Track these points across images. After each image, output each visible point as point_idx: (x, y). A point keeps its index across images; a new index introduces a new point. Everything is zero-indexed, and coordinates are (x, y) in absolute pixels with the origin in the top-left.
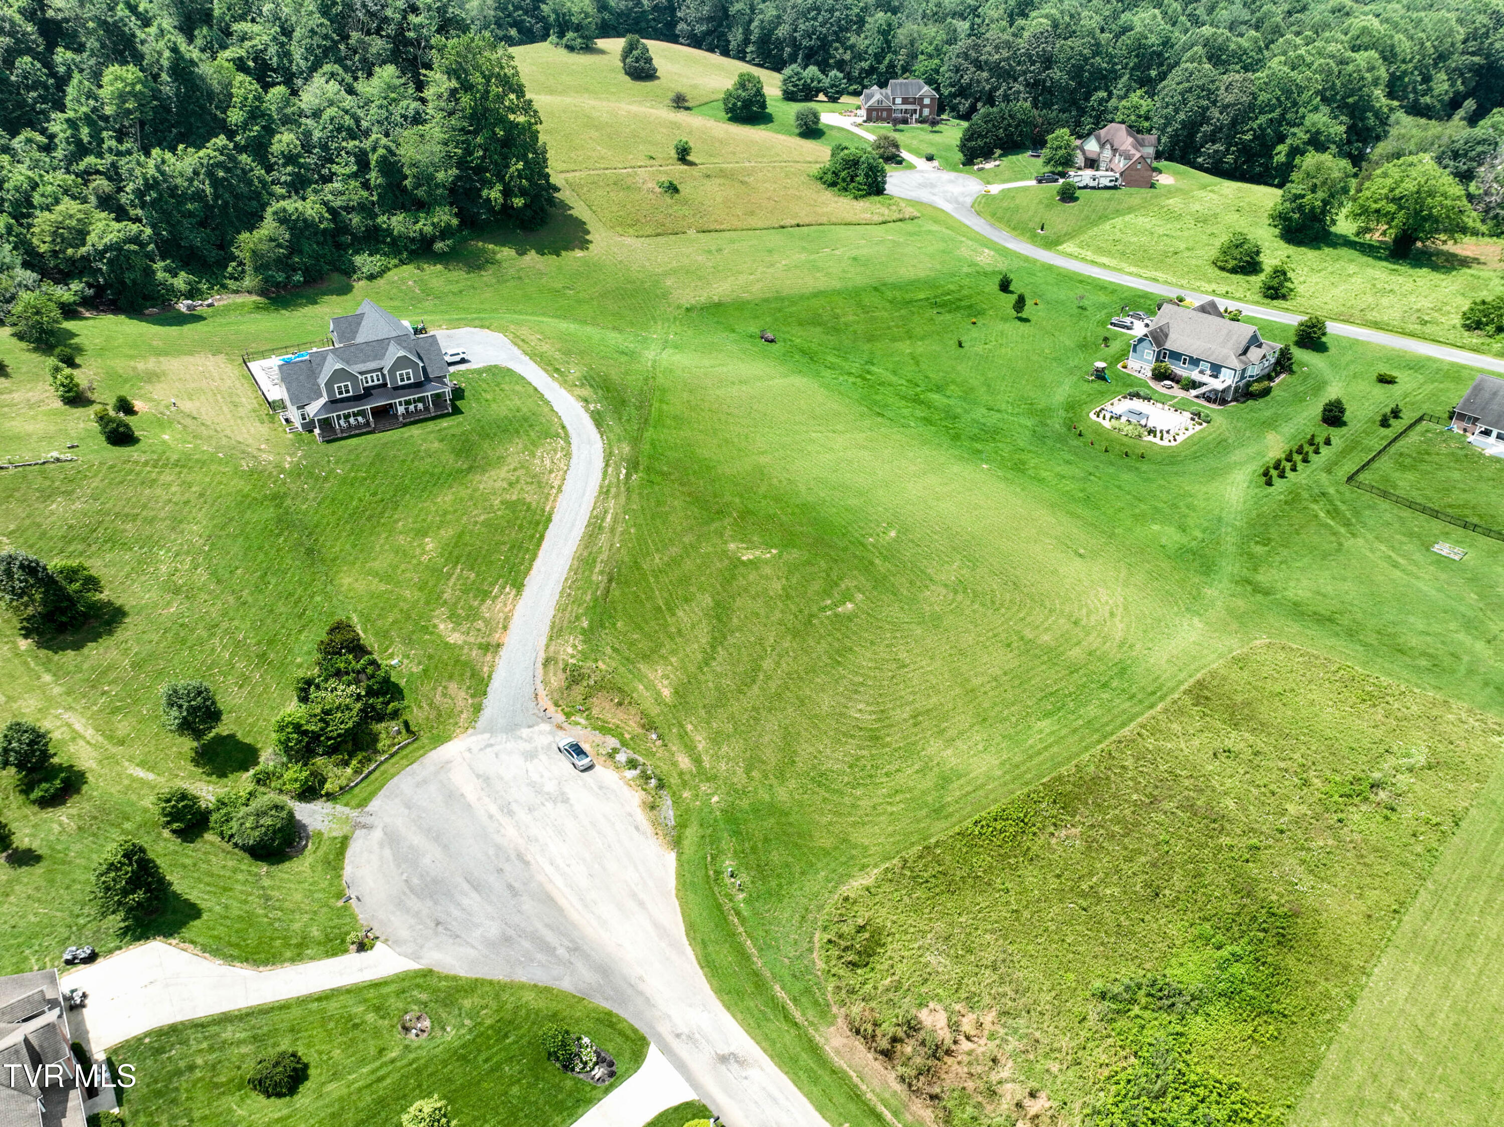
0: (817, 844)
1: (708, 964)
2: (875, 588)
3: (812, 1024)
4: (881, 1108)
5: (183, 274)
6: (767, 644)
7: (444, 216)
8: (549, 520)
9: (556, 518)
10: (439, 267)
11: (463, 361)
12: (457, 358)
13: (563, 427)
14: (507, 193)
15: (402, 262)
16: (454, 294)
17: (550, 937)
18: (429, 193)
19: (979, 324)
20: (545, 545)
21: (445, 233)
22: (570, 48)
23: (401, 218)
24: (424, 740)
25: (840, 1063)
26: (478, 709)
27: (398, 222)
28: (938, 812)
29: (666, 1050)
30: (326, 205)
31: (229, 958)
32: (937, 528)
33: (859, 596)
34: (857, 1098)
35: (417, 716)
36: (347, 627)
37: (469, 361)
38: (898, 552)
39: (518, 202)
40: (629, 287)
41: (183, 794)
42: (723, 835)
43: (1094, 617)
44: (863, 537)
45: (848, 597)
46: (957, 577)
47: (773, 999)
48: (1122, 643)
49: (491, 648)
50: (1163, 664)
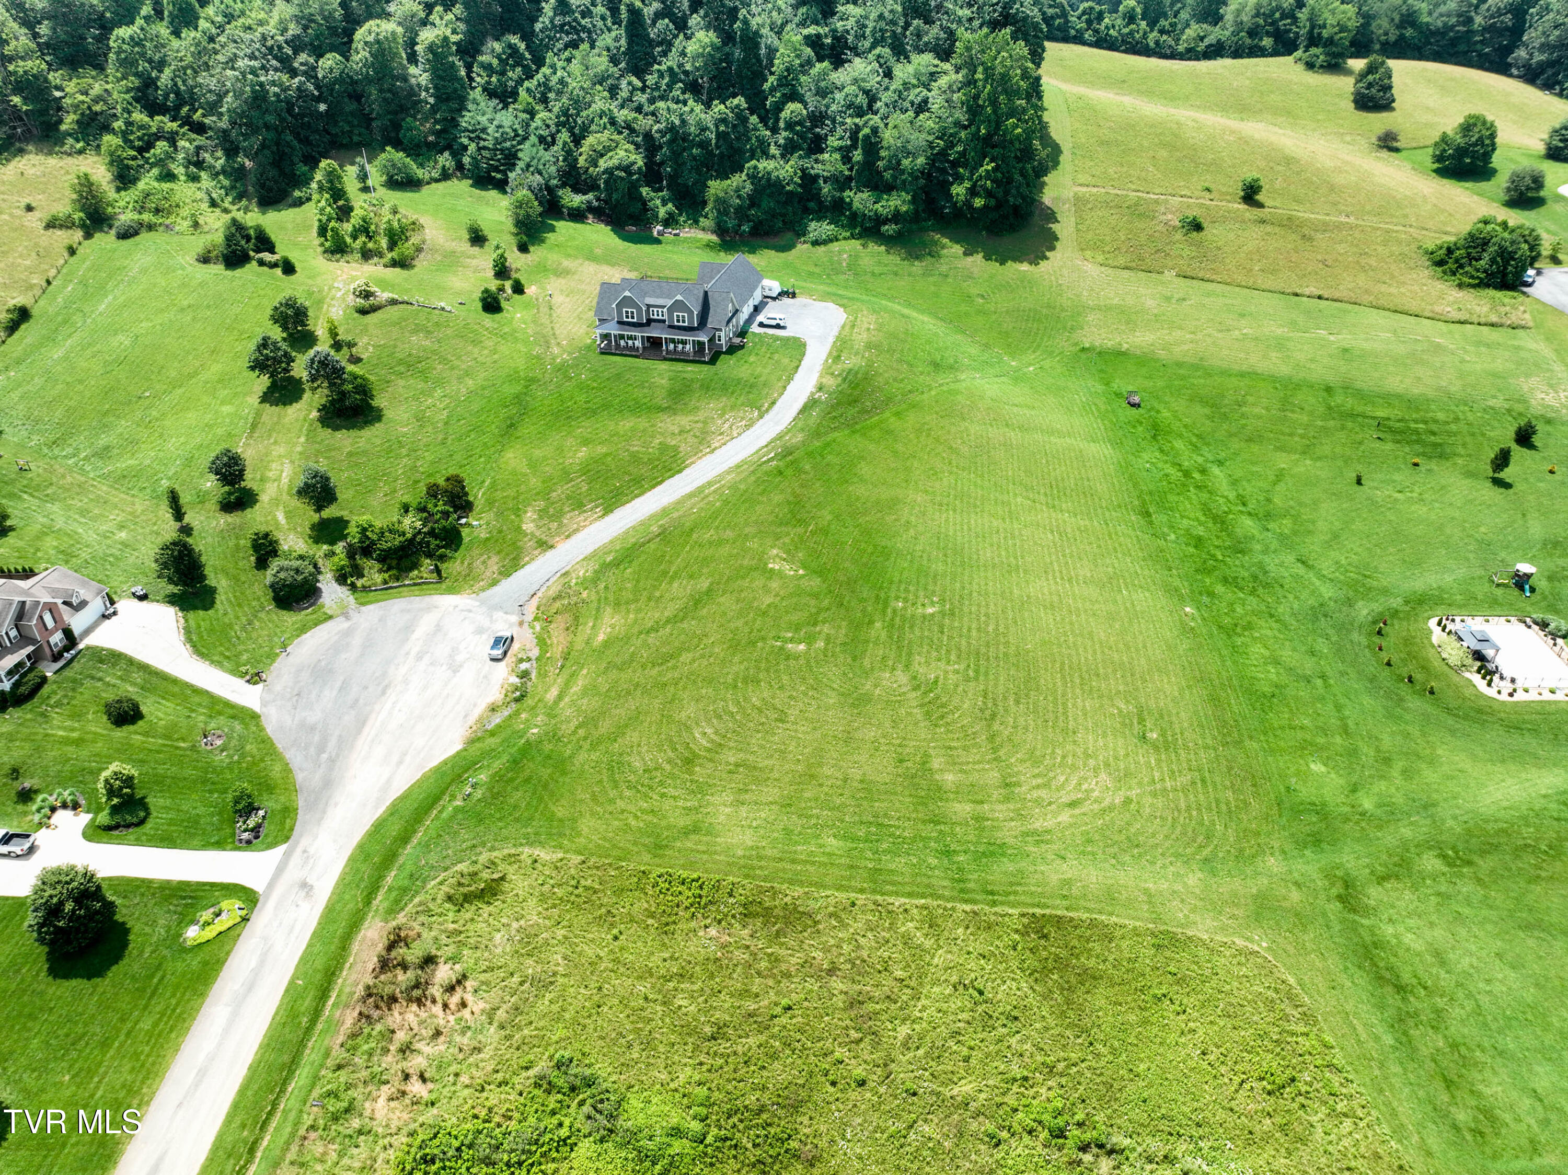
0: (553, 808)
1: (378, 827)
2: (844, 644)
3: (377, 911)
4: (334, 995)
5: (670, 205)
6: (705, 641)
7: (897, 202)
8: (680, 471)
9: (685, 472)
10: (883, 248)
11: (778, 326)
12: (773, 323)
13: (773, 403)
14: (973, 192)
15: (853, 237)
16: (873, 274)
17: (332, 744)
18: (895, 177)
19: (1422, 468)
20: (659, 489)
21: (896, 217)
22: (1310, 66)
23: (865, 195)
24: (444, 586)
25: (355, 947)
26: (494, 583)
27: (860, 199)
28: (658, 848)
29: (287, 855)
30: (803, 170)
31: (189, 640)
32: (991, 628)
33: (821, 644)
34: (330, 975)
35: (453, 567)
36: (456, 481)
37: (784, 328)
38: (911, 627)
39: (978, 202)
40: (1044, 311)
41: (267, 535)
42: (505, 758)
43: (1043, 793)
44: (897, 598)
45: (809, 640)
46: (937, 678)
47: (381, 877)
48: (1035, 833)
49: (545, 545)
50: (1054, 878)
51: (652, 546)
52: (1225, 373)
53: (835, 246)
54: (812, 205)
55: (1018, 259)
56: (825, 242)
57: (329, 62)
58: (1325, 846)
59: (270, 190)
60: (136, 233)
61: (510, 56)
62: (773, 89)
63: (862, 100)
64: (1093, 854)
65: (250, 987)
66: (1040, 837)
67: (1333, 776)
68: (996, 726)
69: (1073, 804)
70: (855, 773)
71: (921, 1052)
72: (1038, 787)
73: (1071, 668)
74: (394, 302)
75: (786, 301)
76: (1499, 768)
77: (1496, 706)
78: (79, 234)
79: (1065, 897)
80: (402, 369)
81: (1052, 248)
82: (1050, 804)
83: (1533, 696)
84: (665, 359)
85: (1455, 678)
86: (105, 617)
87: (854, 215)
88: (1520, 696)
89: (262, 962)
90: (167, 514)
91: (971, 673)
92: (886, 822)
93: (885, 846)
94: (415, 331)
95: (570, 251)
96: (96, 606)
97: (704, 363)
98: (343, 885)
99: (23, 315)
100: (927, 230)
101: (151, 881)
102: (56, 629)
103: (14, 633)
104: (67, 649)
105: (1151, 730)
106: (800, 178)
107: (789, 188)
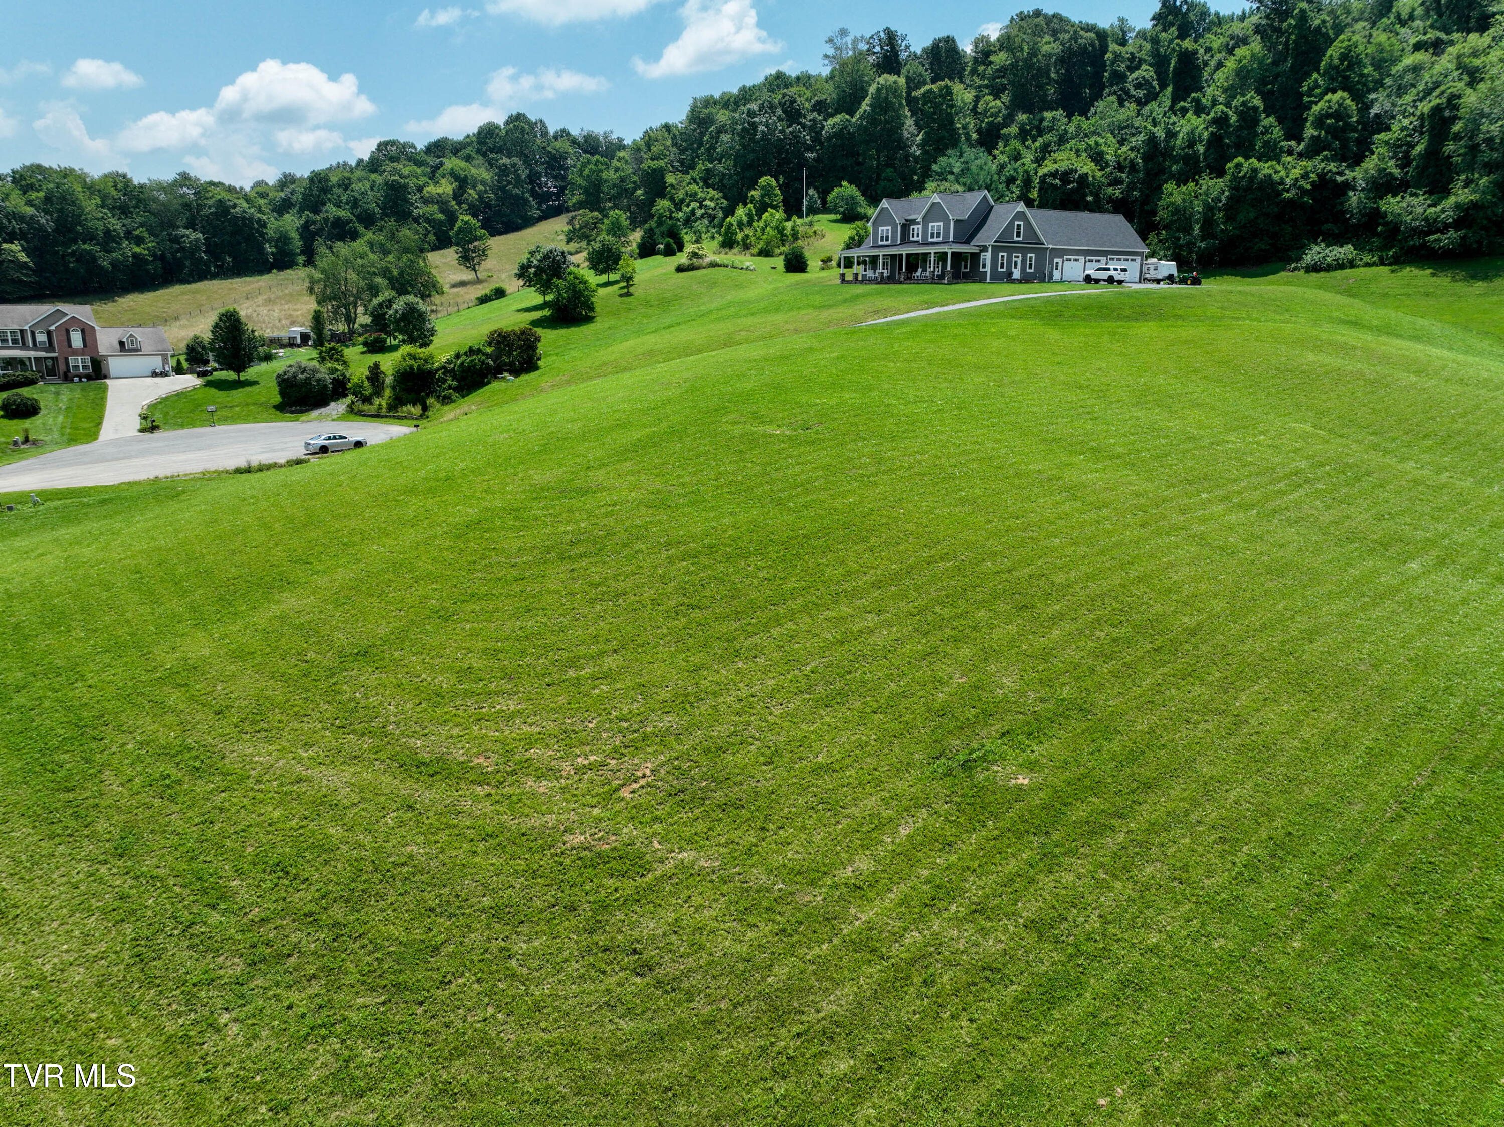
36: (527, 335)
53: (1342, 275)
56: (1328, 269)
57: (836, 120)
74: (713, 265)
80: (655, 303)
84: (902, 284)
87: (1393, 230)
96: (152, 361)
99: (499, 294)
103: (42, 337)
104: (84, 377)
105: (1031, 766)
106: (1313, 184)
107: (1286, 195)
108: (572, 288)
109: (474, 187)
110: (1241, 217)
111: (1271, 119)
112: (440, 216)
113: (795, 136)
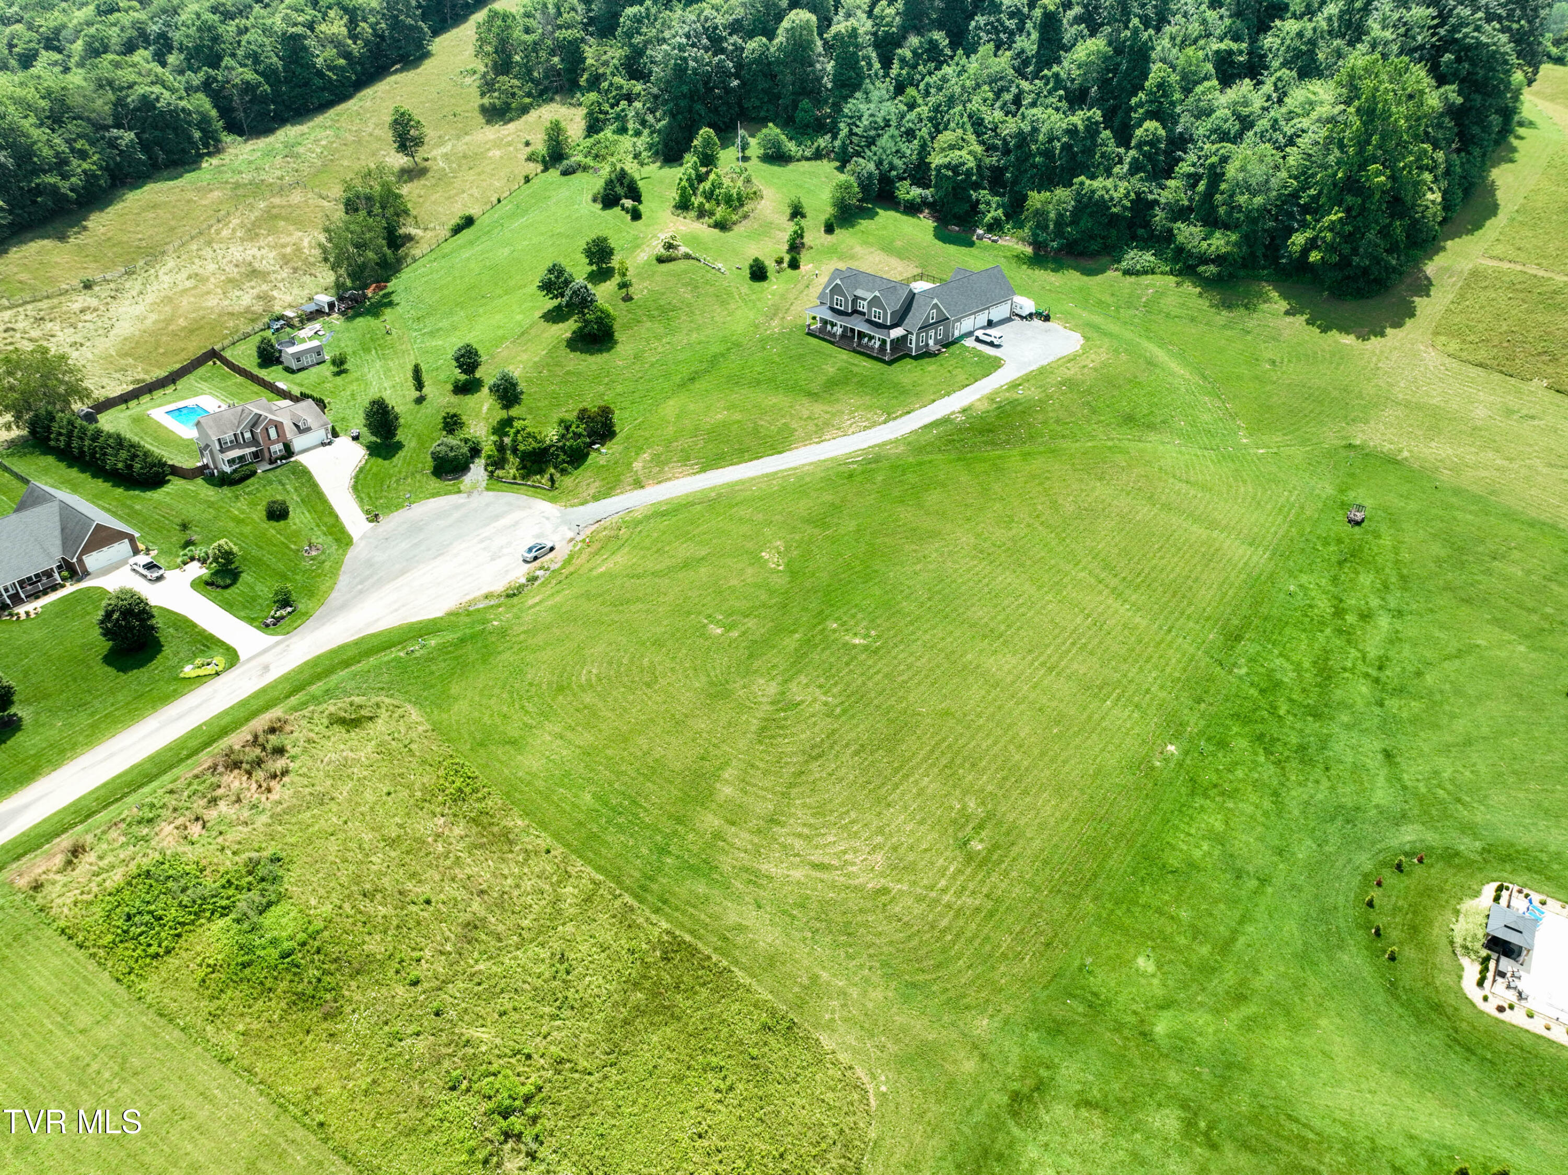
0: (453, 685)
1: (342, 648)
2: (753, 641)
3: (286, 704)
6: (660, 599)
7: (1219, 242)
8: (779, 453)
9: (784, 455)
10: (1198, 290)
11: (991, 344)
12: (988, 339)
13: (909, 412)
14: (1312, 244)
15: (1171, 273)
17: (371, 581)
18: (1229, 214)
20: (754, 462)
21: (1219, 260)
23: (1195, 230)
24: (548, 494)
27: (1189, 233)
28: (479, 744)
29: (278, 644)
30: (1138, 194)
31: (357, 477)
32: (900, 679)
33: (735, 634)
34: (225, 732)
35: (567, 482)
36: (606, 412)
37: (998, 346)
38: (823, 650)
39: (1314, 256)
40: (1335, 393)
41: (455, 415)
42: (459, 634)
43: (798, 844)
44: (836, 620)
45: (728, 628)
46: (803, 702)
47: (310, 683)
48: (757, 873)
49: (638, 484)
50: (732, 918)
51: (699, 507)
52: (1510, 516)
53: (1147, 279)
54: (1141, 232)
55: (1345, 329)
56: (1137, 273)
57: (753, 45)
58: (1061, 1039)
59: (671, 149)
60: (574, 172)
61: (927, 51)
62: (1140, 105)
63: (1233, 126)
64: (794, 917)
65: (180, 717)
66: (755, 878)
67: (1155, 981)
68: (814, 765)
69: (816, 866)
70: (658, 752)
71: (477, 989)
72: (800, 835)
73: (949, 746)
74: (687, 257)
75: (1037, 322)
76: (1387, 1078)
77: (1466, 1011)
78: (540, 167)
79: (726, 939)
80: (656, 313)
81: (1398, 325)
82: (798, 855)
83: (1536, 1026)
84: (855, 351)
85: (1443, 958)
86: (323, 444)
87: (1180, 250)
88: (1516, 1018)
89: (197, 707)
90: (411, 383)
91: (838, 710)
92: (642, 802)
93: (621, 820)
94: (686, 285)
95: (871, 239)
96: (319, 435)
97: (884, 361)
98: (285, 678)
99: (469, 222)
100: (1260, 279)
101: (195, 626)
102: (277, 441)
103: (248, 435)
104: (281, 458)
105: (981, 841)
106: (1132, 201)
107: (1114, 210)
108: (599, 321)
109: (365, 20)
110: (1082, 224)
111: (1108, 132)
112: (342, 62)
113: (720, 65)
